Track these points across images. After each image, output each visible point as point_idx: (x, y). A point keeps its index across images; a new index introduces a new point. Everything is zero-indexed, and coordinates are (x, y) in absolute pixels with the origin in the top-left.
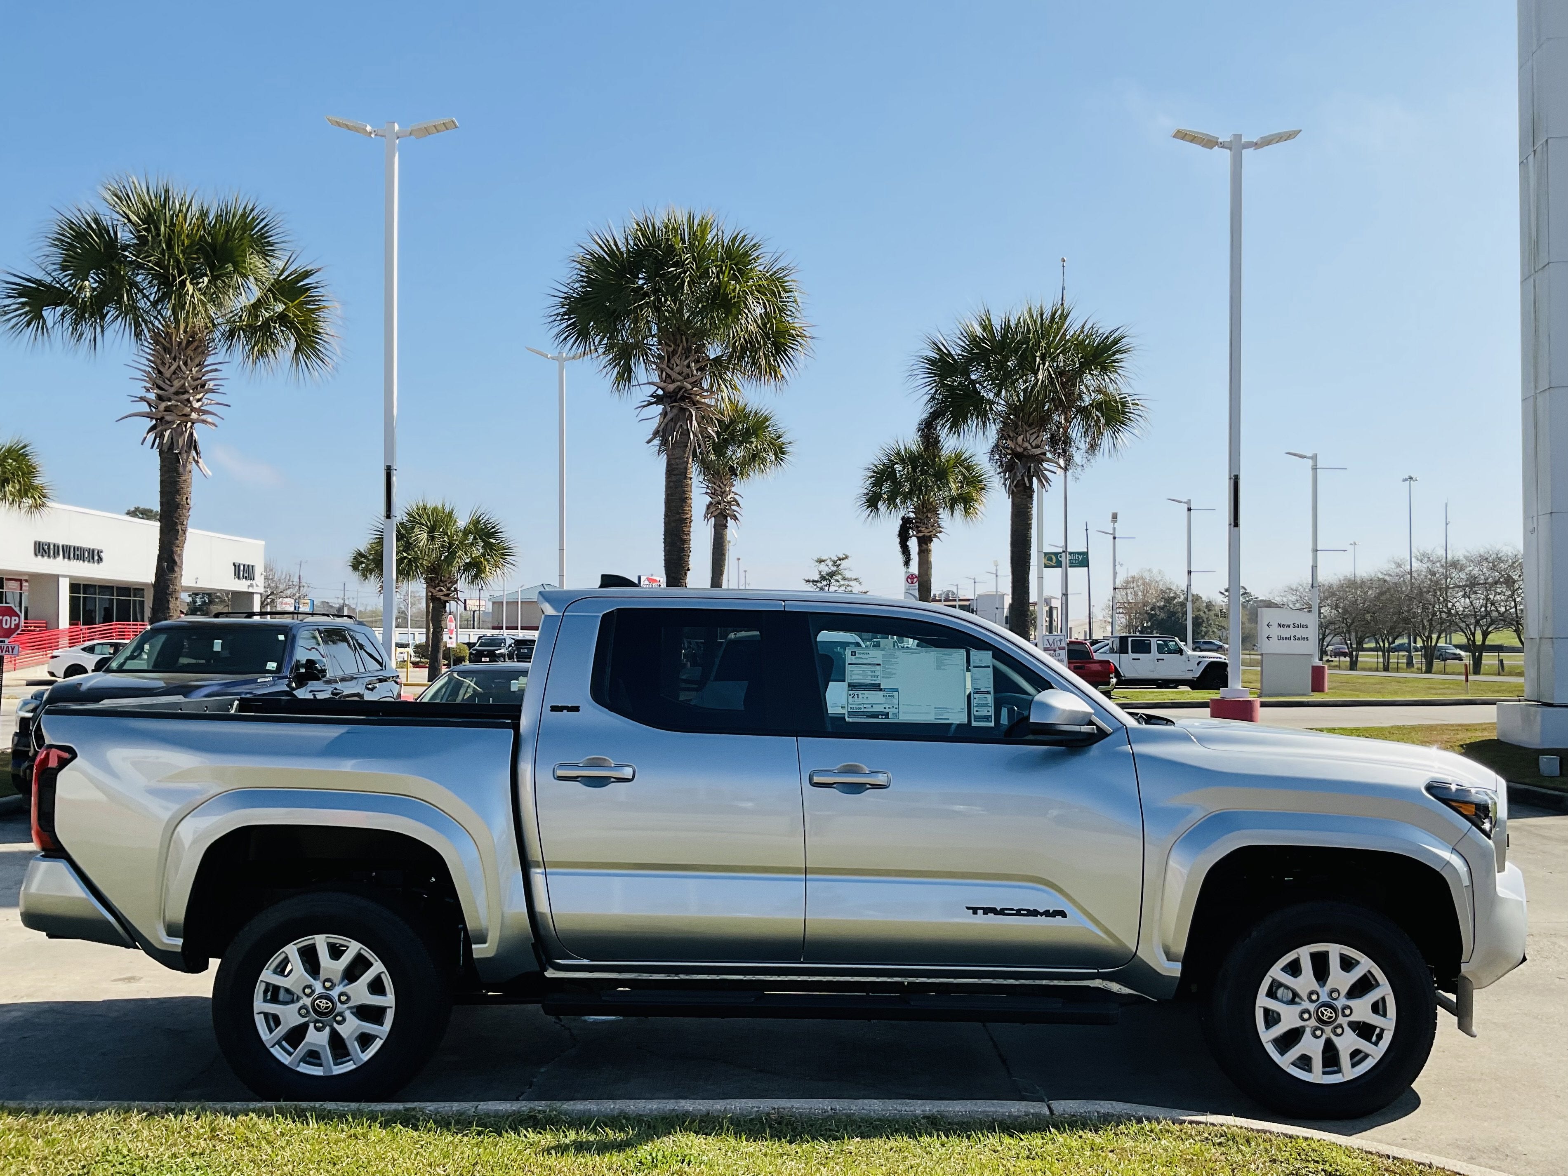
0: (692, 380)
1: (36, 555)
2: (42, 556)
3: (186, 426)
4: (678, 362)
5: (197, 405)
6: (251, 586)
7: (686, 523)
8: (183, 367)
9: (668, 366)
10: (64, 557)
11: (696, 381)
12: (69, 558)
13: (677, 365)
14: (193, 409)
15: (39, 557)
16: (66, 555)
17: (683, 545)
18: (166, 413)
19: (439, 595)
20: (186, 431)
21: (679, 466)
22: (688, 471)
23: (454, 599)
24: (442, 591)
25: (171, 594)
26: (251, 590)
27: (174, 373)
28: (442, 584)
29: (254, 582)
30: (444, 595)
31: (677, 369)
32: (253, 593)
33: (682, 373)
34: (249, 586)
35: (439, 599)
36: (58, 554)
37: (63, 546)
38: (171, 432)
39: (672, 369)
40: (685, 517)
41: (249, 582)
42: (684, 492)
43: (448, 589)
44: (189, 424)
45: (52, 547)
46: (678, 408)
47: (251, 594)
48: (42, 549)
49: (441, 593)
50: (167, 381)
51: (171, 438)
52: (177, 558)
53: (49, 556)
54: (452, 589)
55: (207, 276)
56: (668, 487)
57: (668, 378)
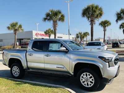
0: (93, 19)
46: (92, 22)
50: (54, 24)
55: (56, 16)
57: (91, 19)
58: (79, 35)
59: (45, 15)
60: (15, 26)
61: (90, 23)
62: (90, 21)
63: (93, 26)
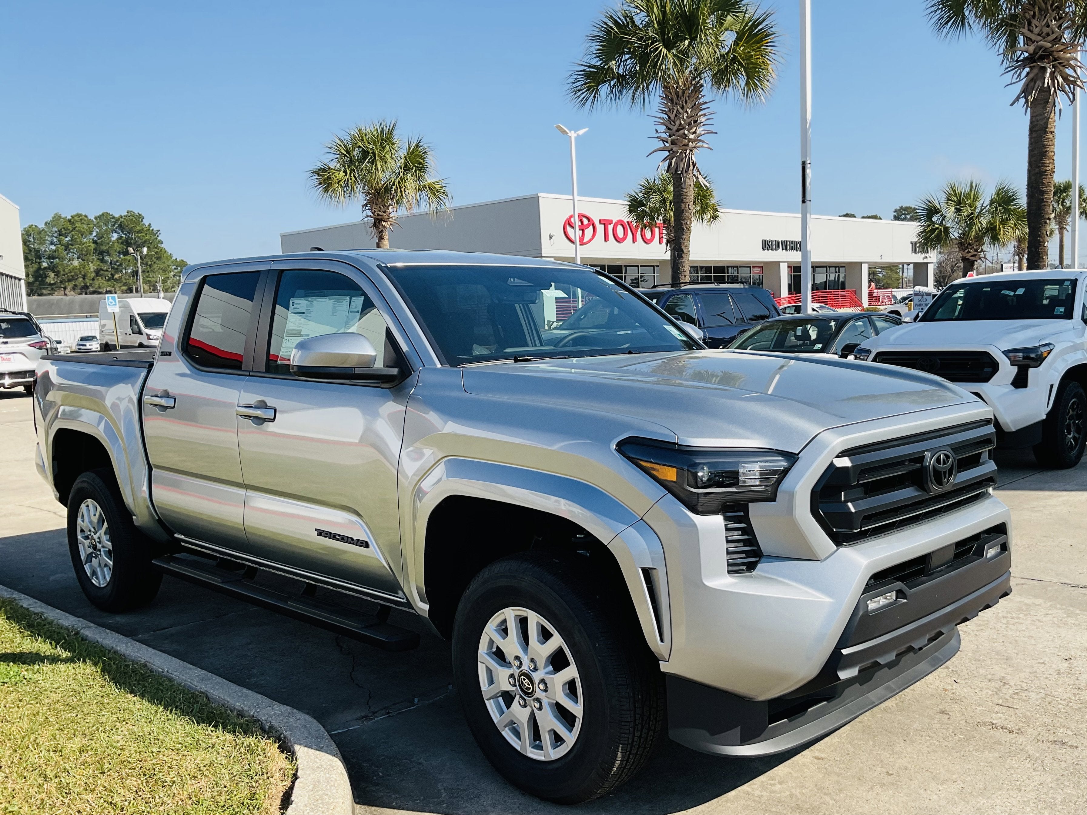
0: (1052, 37)
1: (763, 249)
2: (768, 249)
3: (685, 153)
4: (1037, 23)
5: (692, 137)
6: (926, 257)
7: (1047, 175)
8: (681, 111)
9: (1029, 30)
10: (783, 249)
11: (1056, 38)
12: (786, 250)
13: (1036, 27)
14: (690, 140)
15: (766, 250)
16: (784, 248)
17: (1043, 195)
18: (673, 146)
19: (968, 256)
20: (686, 157)
21: (1039, 123)
22: (1049, 126)
23: (980, 258)
24: (970, 252)
25: (681, 273)
26: (925, 261)
27: (676, 116)
28: (970, 247)
29: (927, 255)
30: (972, 256)
31: (1036, 31)
32: (927, 263)
33: (1042, 33)
34: (924, 259)
35: (968, 259)
36: (779, 247)
37: (782, 241)
38: (676, 159)
39: (1032, 32)
40: (1044, 169)
41: (923, 255)
42: (1044, 146)
43: (976, 251)
44: (688, 151)
45: (774, 243)
46: (1038, 68)
47: (927, 264)
48: (767, 245)
49: (970, 254)
50: (672, 123)
51: (677, 163)
52: (683, 248)
53: (772, 249)
54: (980, 250)
55: (687, 39)
56: (1031, 144)
57: (1029, 41)
58: (950, 212)
59: (594, 38)
60: (373, 162)
61: (1019, 86)
62: (1025, 62)
63: (1055, 117)
